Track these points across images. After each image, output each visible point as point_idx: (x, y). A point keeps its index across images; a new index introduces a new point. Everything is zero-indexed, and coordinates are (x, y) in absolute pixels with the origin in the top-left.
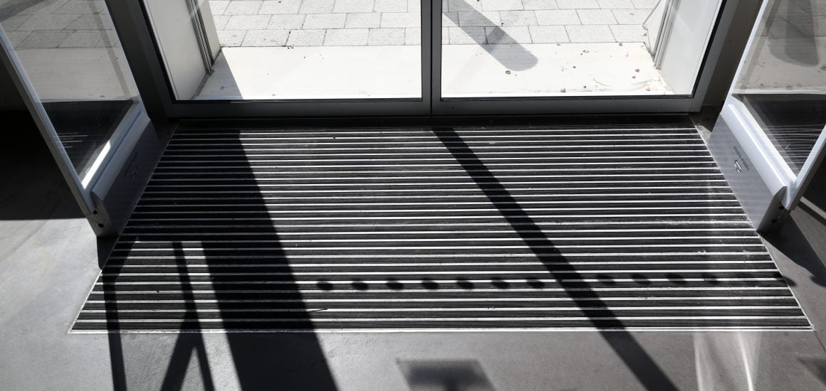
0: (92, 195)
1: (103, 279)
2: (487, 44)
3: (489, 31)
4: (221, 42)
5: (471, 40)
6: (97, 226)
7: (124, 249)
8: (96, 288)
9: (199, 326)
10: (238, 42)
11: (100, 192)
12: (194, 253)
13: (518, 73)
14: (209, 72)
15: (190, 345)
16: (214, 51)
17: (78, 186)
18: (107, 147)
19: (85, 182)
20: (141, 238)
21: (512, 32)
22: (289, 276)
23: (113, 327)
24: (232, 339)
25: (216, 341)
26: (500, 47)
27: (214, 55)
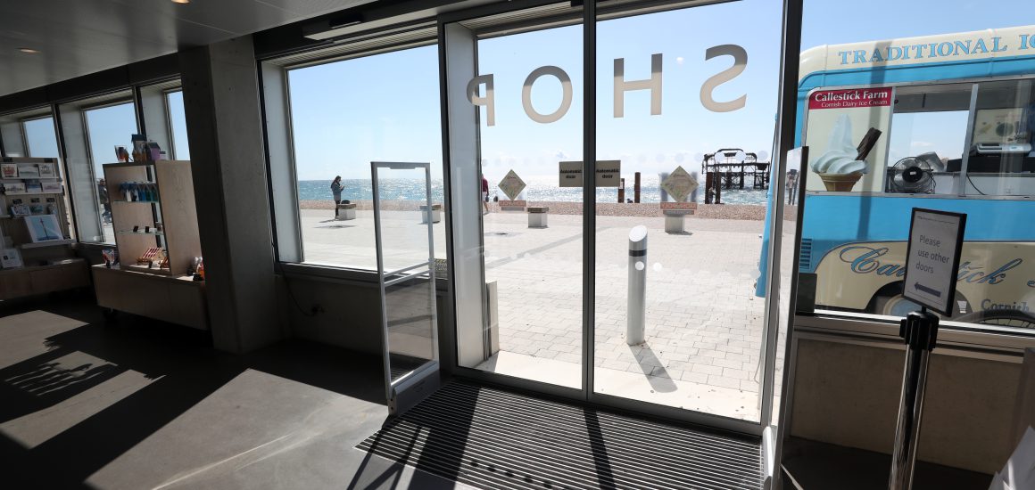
0: (394, 390)
1: (380, 432)
2: (650, 375)
3: (656, 369)
4: (501, 347)
5: (641, 371)
6: (391, 409)
7: (396, 423)
8: (375, 434)
9: (406, 462)
10: (509, 349)
11: (398, 391)
12: (424, 433)
13: (659, 393)
14: (485, 359)
15: (397, 469)
16: (493, 351)
17: (389, 384)
18: (412, 372)
19: (392, 384)
20: (407, 421)
21: (670, 372)
22: (461, 455)
23: (371, 451)
24: (416, 473)
25: (409, 471)
26: (658, 379)
27: (493, 352)
